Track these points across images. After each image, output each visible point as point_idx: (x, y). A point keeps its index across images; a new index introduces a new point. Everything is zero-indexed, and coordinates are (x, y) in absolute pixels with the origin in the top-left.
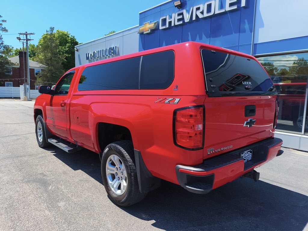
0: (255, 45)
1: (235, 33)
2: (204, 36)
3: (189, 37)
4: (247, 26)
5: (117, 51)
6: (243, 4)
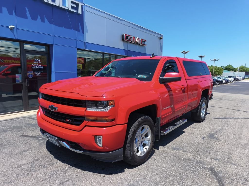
0: (85, 43)
1: (73, 29)
4: (80, 28)
6: (80, 12)
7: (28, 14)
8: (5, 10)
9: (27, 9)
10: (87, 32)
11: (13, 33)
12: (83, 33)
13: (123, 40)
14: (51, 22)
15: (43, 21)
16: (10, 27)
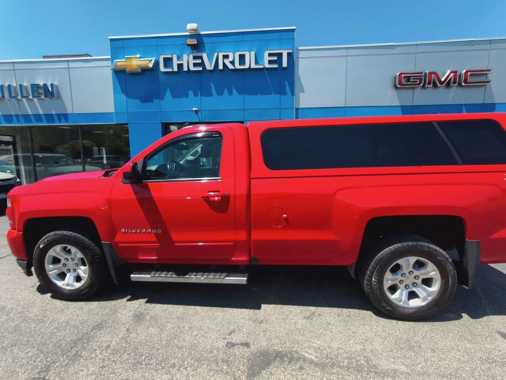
0: (297, 109)
1: (275, 93)
2: (234, 91)
3: (211, 88)
4: (288, 89)
5: (55, 92)
6: (285, 64)
7: (213, 91)
8: (191, 93)
9: (212, 85)
10: (303, 91)
11: (198, 115)
12: (293, 94)
13: (396, 87)
14: (241, 92)
15: (230, 93)
16: (194, 109)
